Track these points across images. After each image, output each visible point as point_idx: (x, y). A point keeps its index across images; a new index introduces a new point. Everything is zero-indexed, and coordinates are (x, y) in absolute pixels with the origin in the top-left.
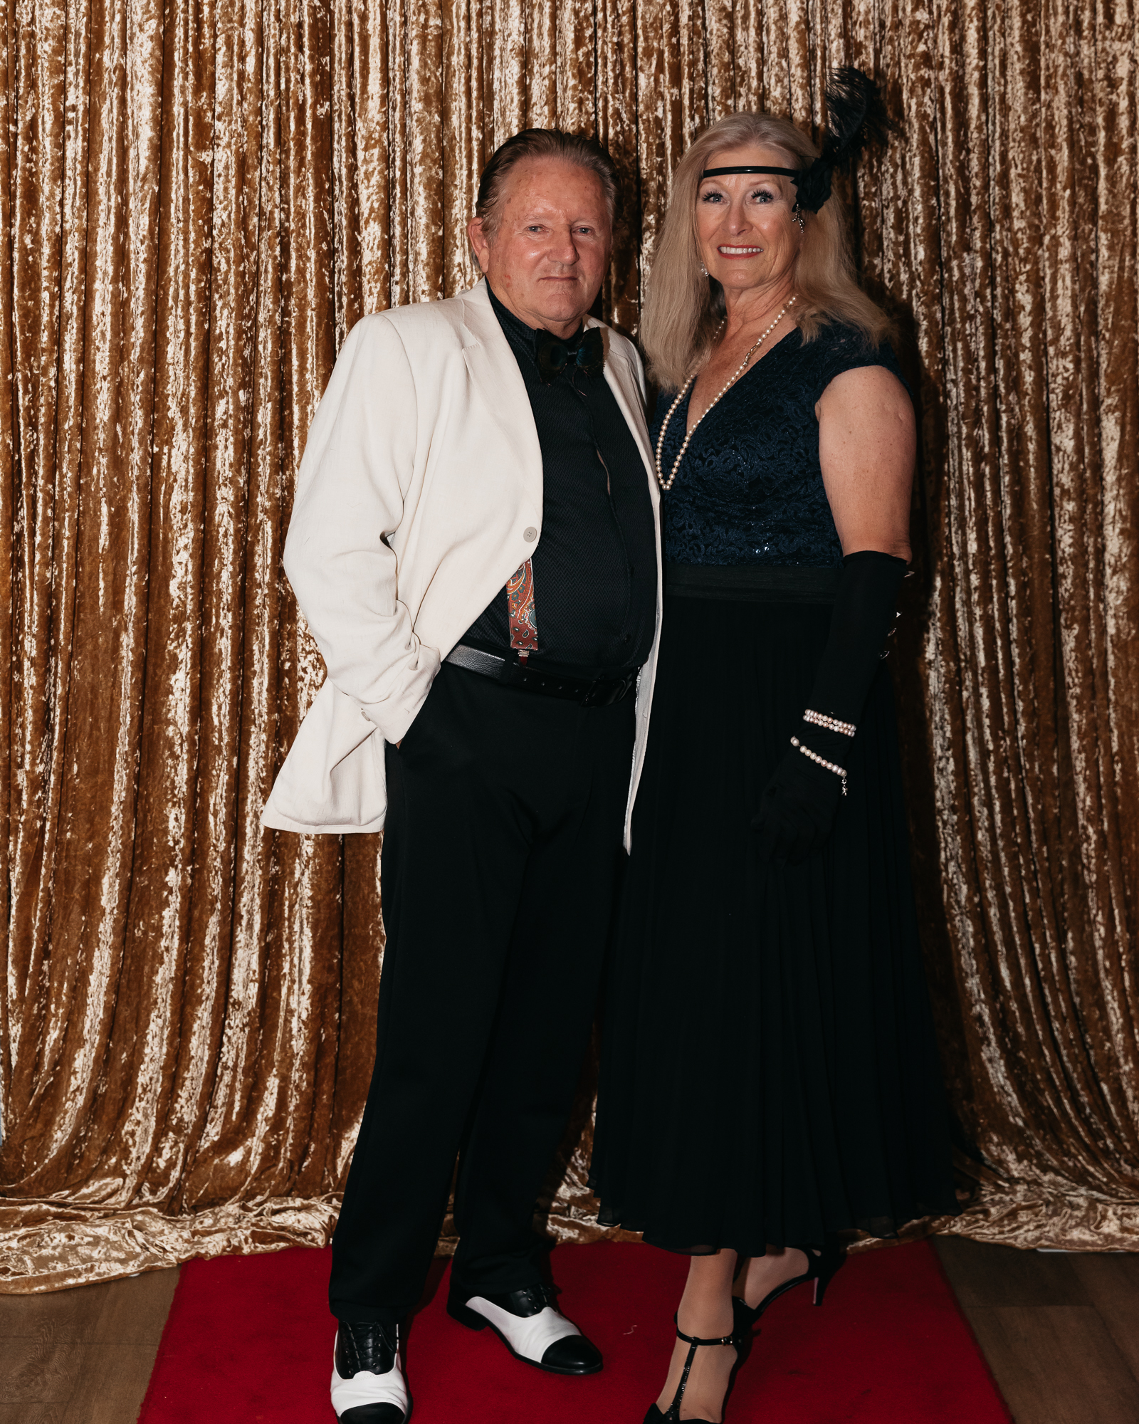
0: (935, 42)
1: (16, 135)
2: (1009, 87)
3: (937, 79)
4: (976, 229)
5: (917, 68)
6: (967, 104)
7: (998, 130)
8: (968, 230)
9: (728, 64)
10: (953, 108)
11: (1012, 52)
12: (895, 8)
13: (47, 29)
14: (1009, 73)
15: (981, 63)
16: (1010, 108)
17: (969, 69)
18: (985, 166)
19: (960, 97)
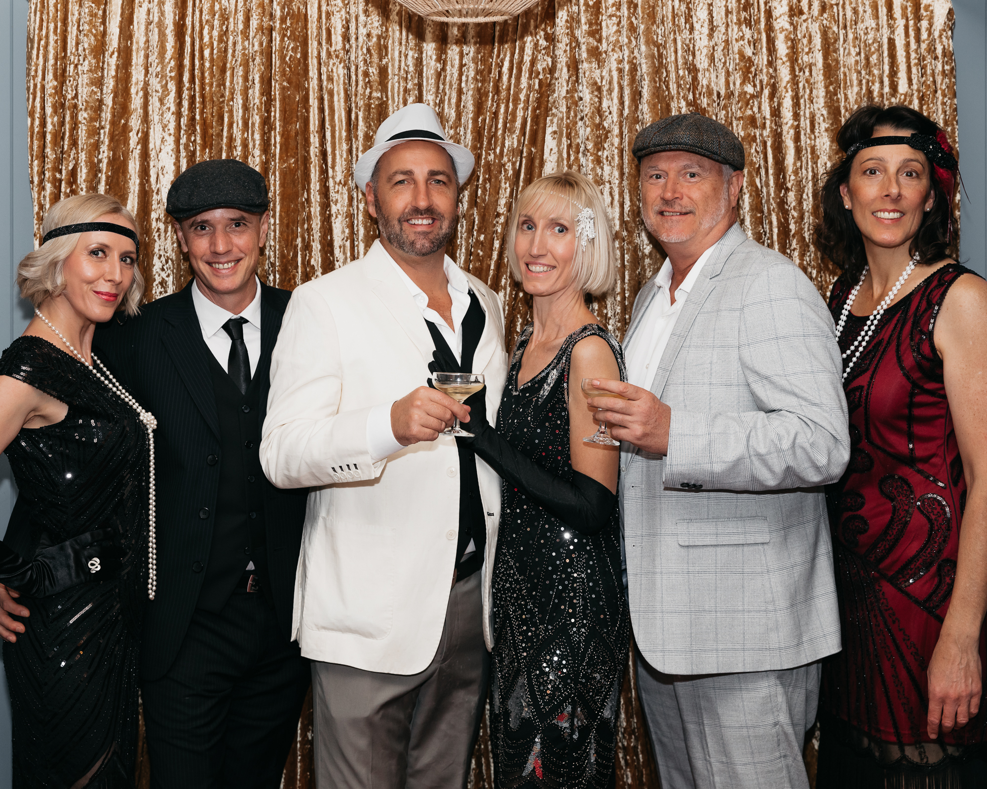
0: (759, 108)
1: (60, 181)
2: (818, 140)
3: (761, 135)
4: (794, 250)
5: (744, 128)
6: (786, 154)
7: (810, 174)
8: (788, 251)
9: (600, 124)
10: (775, 157)
11: (818, 115)
12: (727, 83)
13: (86, 101)
14: (817, 131)
15: (796, 123)
16: (818, 157)
17: (785, 128)
18: (800, 202)
19: (779, 148)
